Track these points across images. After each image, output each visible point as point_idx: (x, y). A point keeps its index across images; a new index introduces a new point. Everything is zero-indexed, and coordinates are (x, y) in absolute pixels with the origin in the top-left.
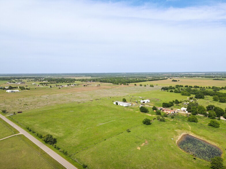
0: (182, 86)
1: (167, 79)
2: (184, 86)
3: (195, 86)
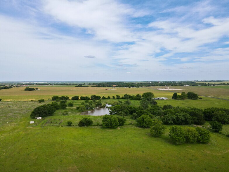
3: (92, 96)
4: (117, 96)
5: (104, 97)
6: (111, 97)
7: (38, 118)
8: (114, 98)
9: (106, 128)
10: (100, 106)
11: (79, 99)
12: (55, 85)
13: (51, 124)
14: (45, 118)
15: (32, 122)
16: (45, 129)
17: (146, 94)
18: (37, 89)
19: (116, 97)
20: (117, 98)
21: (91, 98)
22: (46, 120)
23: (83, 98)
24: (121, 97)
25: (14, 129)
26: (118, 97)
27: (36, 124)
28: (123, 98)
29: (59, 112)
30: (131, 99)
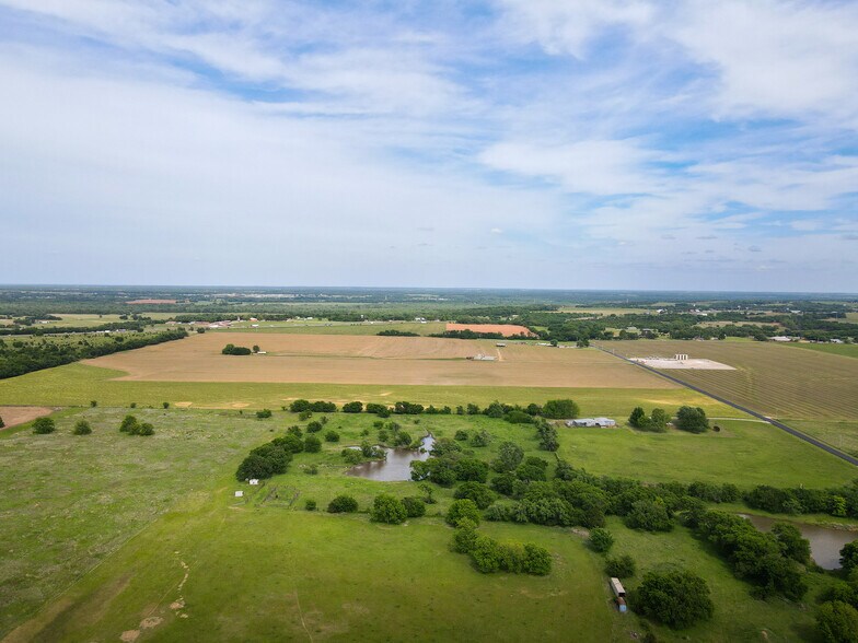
3: (398, 405)
5: (431, 406)
6: (454, 409)
7: (251, 482)
8: (460, 411)
9: (378, 521)
10: (405, 446)
11: (365, 409)
13: (276, 502)
14: (266, 481)
15: (239, 494)
16: (262, 513)
17: (554, 406)
18: (256, 348)
19: (465, 408)
20: (470, 413)
21: (397, 409)
22: (266, 488)
23: (372, 409)
24: (482, 408)
25: (204, 510)
26: (473, 411)
27: (246, 499)
28: (486, 413)
29: (300, 461)
30: (506, 419)
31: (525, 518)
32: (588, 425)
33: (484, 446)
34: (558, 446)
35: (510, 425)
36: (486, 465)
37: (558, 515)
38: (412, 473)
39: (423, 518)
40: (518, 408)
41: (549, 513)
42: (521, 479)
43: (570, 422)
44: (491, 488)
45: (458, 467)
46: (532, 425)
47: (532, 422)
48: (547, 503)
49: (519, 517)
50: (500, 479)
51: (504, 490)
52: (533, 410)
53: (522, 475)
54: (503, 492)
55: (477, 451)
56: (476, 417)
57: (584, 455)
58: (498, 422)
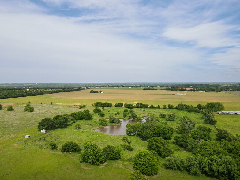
0: (109, 105)
1: (84, 89)
2: (114, 104)
3: (137, 104)
4: (169, 105)
5: (152, 105)
6: (162, 107)
7: (42, 131)
8: (165, 107)
11: (123, 106)
12: (126, 87)
15: (27, 137)
17: (210, 105)
18: (101, 91)
19: (167, 106)
20: (169, 108)
21: (137, 106)
23: (127, 106)
24: (175, 107)
26: (171, 107)
28: (177, 108)
30: (186, 111)
31: (199, 171)
32: (231, 114)
33: (173, 120)
34: (216, 122)
35: (188, 113)
36: (172, 130)
37: (229, 172)
38: (127, 131)
39: (119, 161)
40: (192, 106)
41: (221, 169)
42: (194, 138)
43: (220, 113)
44: (174, 143)
45: (154, 129)
46: (200, 113)
47: (199, 112)
48: (218, 159)
49: (192, 169)
50: (179, 138)
51: (182, 144)
52: (200, 107)
53: (195, 136)
54: (181, 146)
55: (168, 123)
56: (172, 110)
57: (233, 128)
58: (182, 111)
